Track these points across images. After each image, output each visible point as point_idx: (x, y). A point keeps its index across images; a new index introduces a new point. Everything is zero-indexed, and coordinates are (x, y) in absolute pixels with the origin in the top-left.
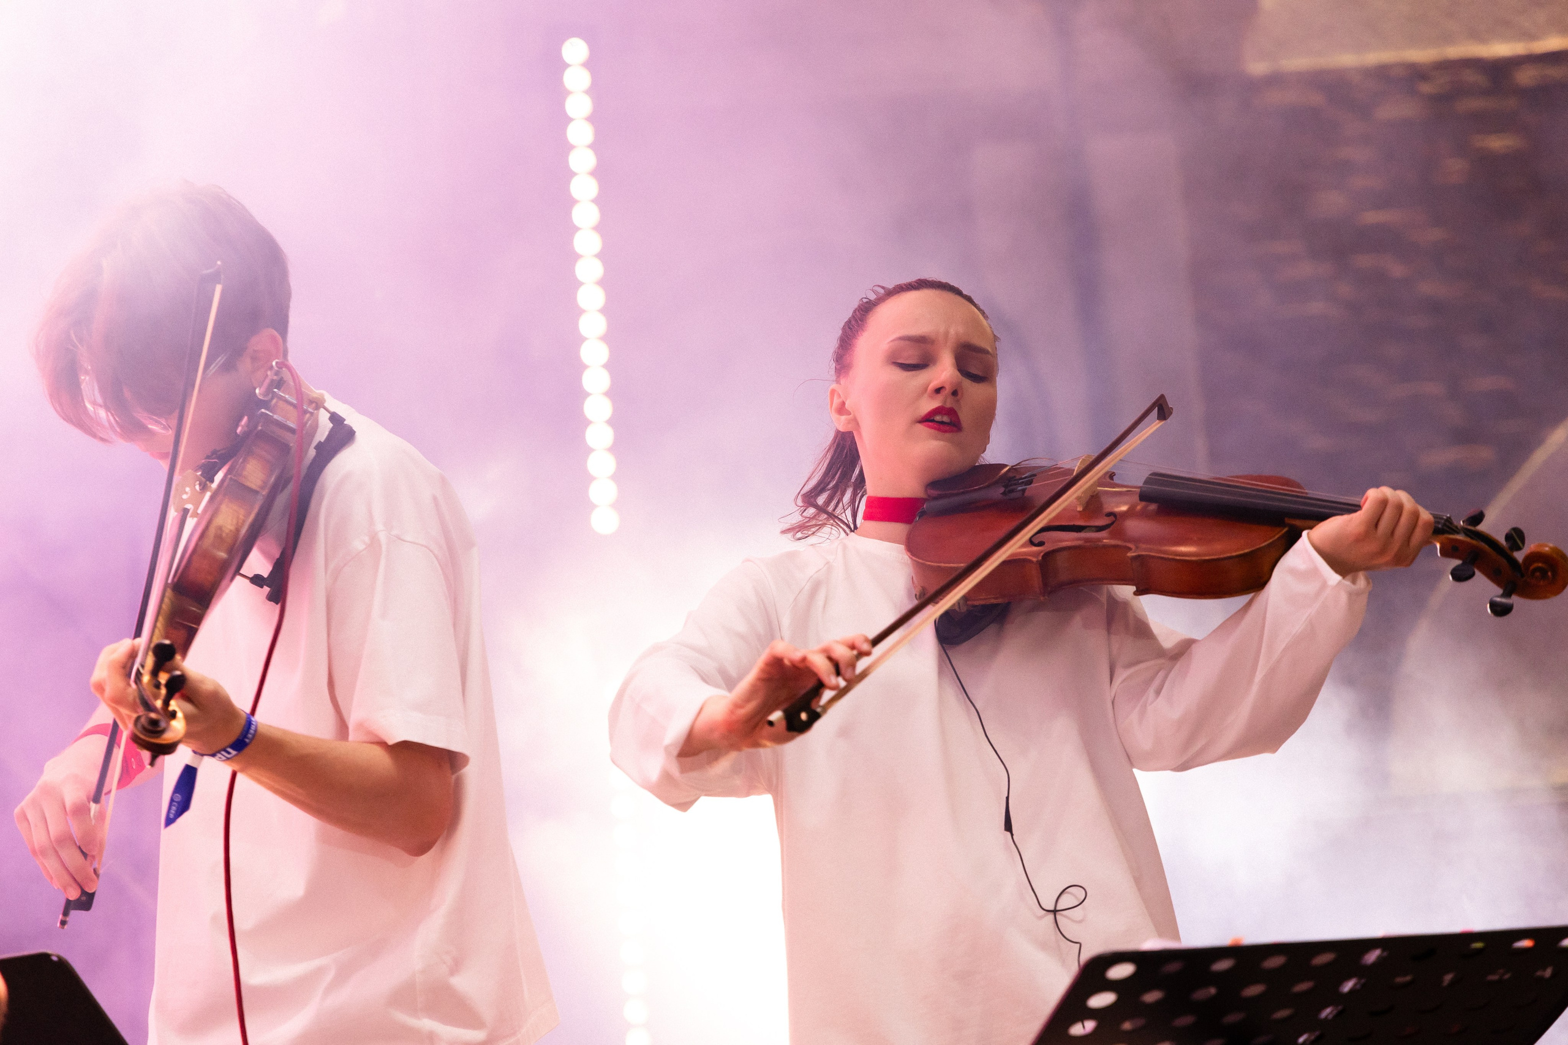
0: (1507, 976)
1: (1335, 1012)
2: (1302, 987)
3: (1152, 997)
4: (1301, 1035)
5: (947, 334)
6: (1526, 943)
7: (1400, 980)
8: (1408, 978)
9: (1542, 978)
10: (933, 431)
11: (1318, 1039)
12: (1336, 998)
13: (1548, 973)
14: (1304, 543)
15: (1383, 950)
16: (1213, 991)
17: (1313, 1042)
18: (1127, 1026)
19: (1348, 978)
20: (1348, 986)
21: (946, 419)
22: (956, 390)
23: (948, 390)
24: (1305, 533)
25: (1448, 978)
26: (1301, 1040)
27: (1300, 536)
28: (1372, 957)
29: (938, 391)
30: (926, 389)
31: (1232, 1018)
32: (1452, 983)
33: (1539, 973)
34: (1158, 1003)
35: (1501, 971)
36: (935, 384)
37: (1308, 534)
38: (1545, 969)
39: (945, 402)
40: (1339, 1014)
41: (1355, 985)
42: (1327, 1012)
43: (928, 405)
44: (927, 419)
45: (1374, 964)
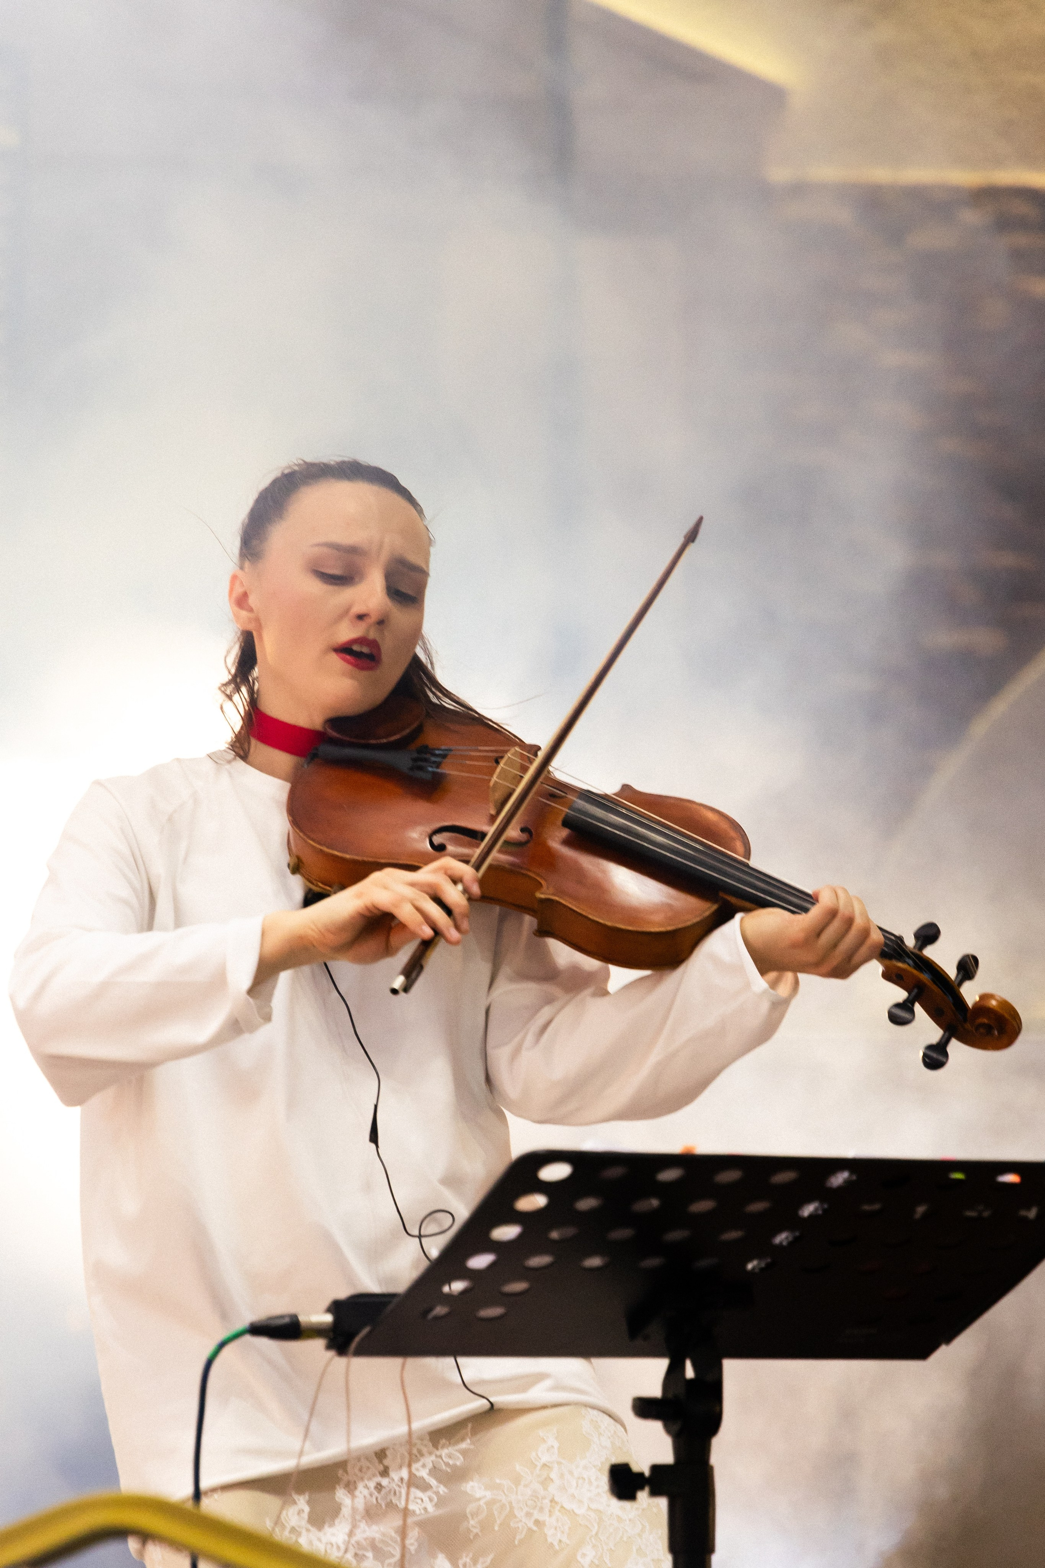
0: (986, 1214)
1: (790, 1239)
2: (757, 1207)
3: (586, 1204)
4: (750, 1260)
5: (381, 546)
6: (1011, 1178)
7: (866, 1207)
8: (877, 1207)
9: (1025, 1219)
10: (349, 667)
11: (768, 1266)
12: (793, 1222)
13: (1032, 1213)
14: (733, 928)
15: (852, 1172)
16: (655, 1203)
17: (762, 1270)
18: (555, 1235)
19: (809, 1201)
20: (808, 1210)
21: (365, 650)
22: (383, 620)
23: (374, 618)
24: (739, 916)
25: (921, 1210)
26: (750, 1266)
27: (731, 916)
28: (839, 1179)
29: (361, 617)
30: (347, 611)
31: (676, 1235)
32: (925, 1216)
33: (1023, 1213)
34: (592, 1212)
35: (981, 1208)
36: (357, 609)
37: (742, 920)
38: (1029, 1208)
39: (368, 631)
40: (796, 1240)
41: (816, 1209)
42: (782, 1238)
43: (346, 633)
44: (345, 650)
45: (840, 1188)
